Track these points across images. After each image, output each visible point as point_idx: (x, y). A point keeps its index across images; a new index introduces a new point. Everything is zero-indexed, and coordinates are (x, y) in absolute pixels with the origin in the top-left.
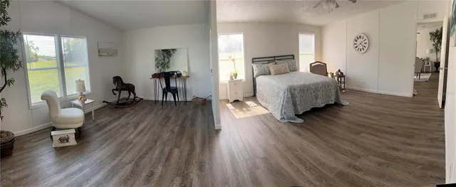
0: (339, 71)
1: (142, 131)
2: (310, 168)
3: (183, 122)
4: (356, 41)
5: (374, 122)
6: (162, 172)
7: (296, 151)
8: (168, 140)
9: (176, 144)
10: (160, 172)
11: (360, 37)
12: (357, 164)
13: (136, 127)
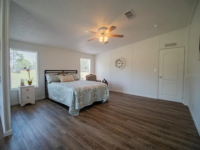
0: (104, 80)
2: (96, 147)
4: (117, 62)
5: (134, 113)
7: (84, 135)
11: (119, 60)
12: (130, 143)
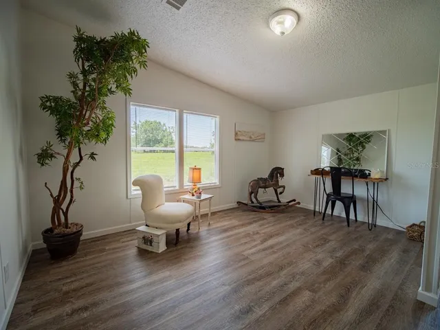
1: (271, 247)
3: (347, 256)
6: (264, 315)
8: (303, 273)
9: (313, 285)
10: (261, 313)
13: (265, 240)
